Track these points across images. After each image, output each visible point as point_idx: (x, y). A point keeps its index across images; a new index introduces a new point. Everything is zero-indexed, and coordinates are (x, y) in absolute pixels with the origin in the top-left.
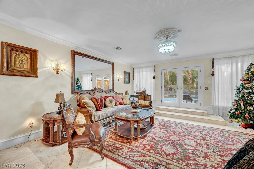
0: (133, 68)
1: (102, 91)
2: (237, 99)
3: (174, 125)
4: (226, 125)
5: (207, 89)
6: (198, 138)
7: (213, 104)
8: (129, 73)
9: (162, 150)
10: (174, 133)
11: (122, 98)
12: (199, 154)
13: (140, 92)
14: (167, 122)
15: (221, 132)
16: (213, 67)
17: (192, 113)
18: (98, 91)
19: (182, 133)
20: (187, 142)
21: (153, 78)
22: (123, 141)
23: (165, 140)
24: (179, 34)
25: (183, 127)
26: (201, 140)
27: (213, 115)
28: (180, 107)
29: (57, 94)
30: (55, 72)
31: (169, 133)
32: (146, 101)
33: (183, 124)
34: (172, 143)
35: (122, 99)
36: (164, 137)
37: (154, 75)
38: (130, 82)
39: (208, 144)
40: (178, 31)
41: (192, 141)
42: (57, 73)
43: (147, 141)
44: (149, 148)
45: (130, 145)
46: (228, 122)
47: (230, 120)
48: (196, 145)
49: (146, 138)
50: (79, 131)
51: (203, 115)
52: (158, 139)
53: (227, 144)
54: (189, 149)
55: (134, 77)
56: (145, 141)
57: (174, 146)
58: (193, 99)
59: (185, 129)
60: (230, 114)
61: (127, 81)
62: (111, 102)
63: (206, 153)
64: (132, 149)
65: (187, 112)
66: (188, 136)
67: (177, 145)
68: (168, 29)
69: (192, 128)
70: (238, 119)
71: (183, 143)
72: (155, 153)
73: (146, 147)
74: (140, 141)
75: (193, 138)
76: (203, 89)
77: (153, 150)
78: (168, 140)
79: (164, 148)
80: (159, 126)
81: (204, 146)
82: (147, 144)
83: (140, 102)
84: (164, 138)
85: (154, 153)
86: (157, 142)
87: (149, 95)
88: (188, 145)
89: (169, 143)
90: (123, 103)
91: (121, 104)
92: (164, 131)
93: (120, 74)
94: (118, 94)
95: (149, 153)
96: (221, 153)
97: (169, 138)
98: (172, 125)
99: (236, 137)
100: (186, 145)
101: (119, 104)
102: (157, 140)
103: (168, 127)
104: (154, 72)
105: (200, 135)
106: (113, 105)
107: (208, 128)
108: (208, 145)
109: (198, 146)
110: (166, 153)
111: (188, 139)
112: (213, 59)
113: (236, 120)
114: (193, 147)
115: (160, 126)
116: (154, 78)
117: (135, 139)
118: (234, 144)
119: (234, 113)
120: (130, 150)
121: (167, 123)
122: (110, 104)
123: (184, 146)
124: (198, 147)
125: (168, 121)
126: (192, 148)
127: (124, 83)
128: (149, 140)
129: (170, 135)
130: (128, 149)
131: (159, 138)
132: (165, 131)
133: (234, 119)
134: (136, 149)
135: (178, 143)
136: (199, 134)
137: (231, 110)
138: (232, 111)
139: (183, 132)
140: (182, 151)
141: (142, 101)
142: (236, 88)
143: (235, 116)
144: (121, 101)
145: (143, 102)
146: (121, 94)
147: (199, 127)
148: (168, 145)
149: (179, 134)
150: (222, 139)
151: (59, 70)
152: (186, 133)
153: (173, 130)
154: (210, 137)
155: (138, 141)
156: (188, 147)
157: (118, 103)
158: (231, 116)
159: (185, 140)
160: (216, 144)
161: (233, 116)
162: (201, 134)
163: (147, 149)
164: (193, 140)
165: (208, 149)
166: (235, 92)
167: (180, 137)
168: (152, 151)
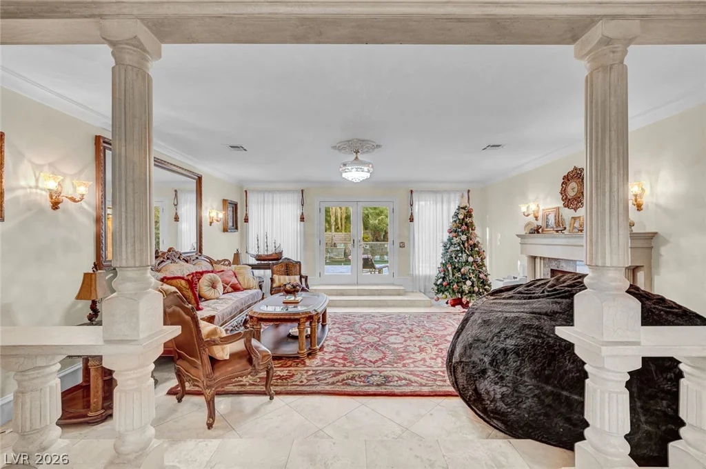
0: (246, 191)
1: (179, 258)
2: (444, 262)
3: (361, 320)
4: (431, 306)
5: (402, 245)
6: (403, 331)
7: (411, 273)
8: (236, 205)
9: (362, 358)
10: (367, 332)
11: (235, 274)
12: (412, 350)
13: (267, 255)
14: (345, 316)
15: (428, 317)
16: (412, 205)
17: (380, 293)
18: (168, 259)
19: (378, 329)
20: (392, 339)
21: (299, 219)
22: (286, 364)
23: (359, 344)
24: (376, 150)
25: (375, 319)
26: (408, 333)
27: (413, 292)
28: (357, 284)
29: (86, 275)
30: (49, 204)
31: (359, 334)
32: (292, 277)
33: (373, 314)
34: (372, 346)
35: (236, 277)
36: (354, 341)
37: (302, 214)
38: (237, 228)
39: (419, 335)
40: (377, 146)
41: (398, 337)
42: (55, 205)
43: (331, 353)
44: (341, 361)
45: (305, 366)
46: (433, 302)
47: (435, 297)
48: (405, 341)
49: (325, 349)
50: (221, 352)
51: (399, 295)
52: (347, 346)
53: (439, 330)
54: (398, 348)
55: (246, 215)
56: (326, 354)
57: (377, 349)
58: (377, 266)
59: (381, 322)
60: (436, 288)
61: (230, 224)
62: (213, 286)
63: (419, 347)
64: (313, 371)
65: (372, 293)
66: (389, 331)
67: (380, 346)
68: (363, 141)
69: (390, 318)
70: (446, 293)
71: (386, 343)
72: (356, 365)
73: (336, 362)
74: (318, 357)
75: (396, 333)
76: (397, 244)
77: (350, 362)
78: (362, 343)
79: (364, 355)
80: (335, 326)
81: (415, 339)
82: (334, 357)
83: (279, 280)
84: (356, 343)
85: (354, 366)
86: (348, 350)
87: (297, 262)
88: (395, 343)
89: (368, 347)
90: (239, 286)
91: (235, 289)
92: (350, 332)
93: (215, 206)
94: (218, 262)
95: (346, 368)
96: (436, 342)
97: (363, 341)
98: (356, 319)
99: (446, 319)
100: (392, 343)
101: (230, 290)
102: (346, 348)
103: (351, 325)
104: (303, 205)
105: (405, 327)
106: (221, 294)
107: (411, 314)
108: (419, 337)
109: (408, 341)
110: (371, 362)
111: (392, 335)
112: (412, 191)
113: (444, 296)
114: (402, 343)
115: (337, 325)
116: (302, 219)
117: (309, 354)
118: (446, 328)
119: (441, 284)
120: (310, 373)
121: (347, 318)
122: (213, 290)
123: (390, 345)
124: (408, 343)
125: (345, 314)
126: (402, 346)
127: (225, 230)
128: (333, 351)
129: (362, 335)
130: (306, 372)
131: (348, 343)
132: (352, 331)
133: (440, 295)
134: (321, 368)
135: (380, 343)
136: (403, 325)
137: (437, 280)
138: (439, 283)
139: (380, 327)
140: (391, 352)
141: (282, 277)
142: (441, 245)
143: (443, 289)
144: (234, 281)
145: (285, 280)
146: (227, 263)
147: (399, 314)
148: (367, 350)
149: (374, 331)
150: (432, 325)
151: (64, 198)
152: (383, 328)
153: (363, 327)
154: (418, 326)
155: (314, 358)
156: (396, 346)
157: (228, 287)
158: (438, 290)
159: (387, 337)
160: (427, 333)
161: (441, 289)
162: (405, 324)
163: (339, 364)
164: (397, 335)
165: (421, 341)
166: (441, 250)
167: (379, 335)
168: (349, 364)
